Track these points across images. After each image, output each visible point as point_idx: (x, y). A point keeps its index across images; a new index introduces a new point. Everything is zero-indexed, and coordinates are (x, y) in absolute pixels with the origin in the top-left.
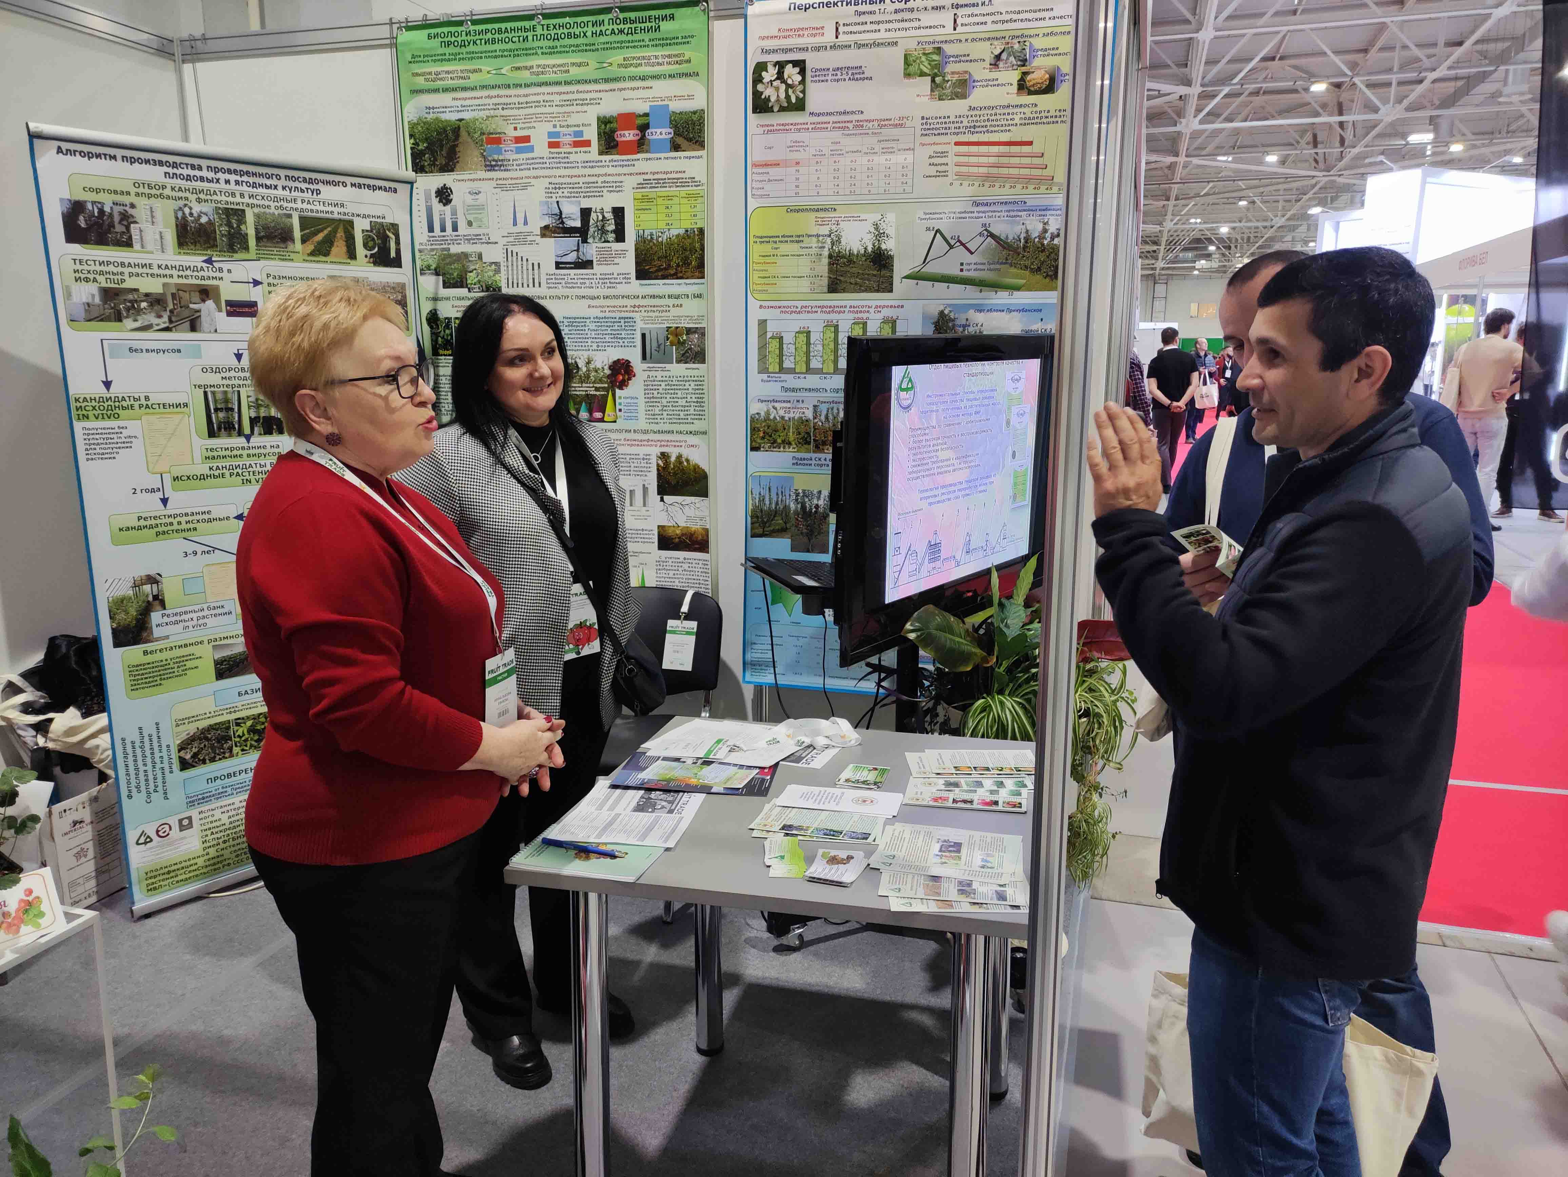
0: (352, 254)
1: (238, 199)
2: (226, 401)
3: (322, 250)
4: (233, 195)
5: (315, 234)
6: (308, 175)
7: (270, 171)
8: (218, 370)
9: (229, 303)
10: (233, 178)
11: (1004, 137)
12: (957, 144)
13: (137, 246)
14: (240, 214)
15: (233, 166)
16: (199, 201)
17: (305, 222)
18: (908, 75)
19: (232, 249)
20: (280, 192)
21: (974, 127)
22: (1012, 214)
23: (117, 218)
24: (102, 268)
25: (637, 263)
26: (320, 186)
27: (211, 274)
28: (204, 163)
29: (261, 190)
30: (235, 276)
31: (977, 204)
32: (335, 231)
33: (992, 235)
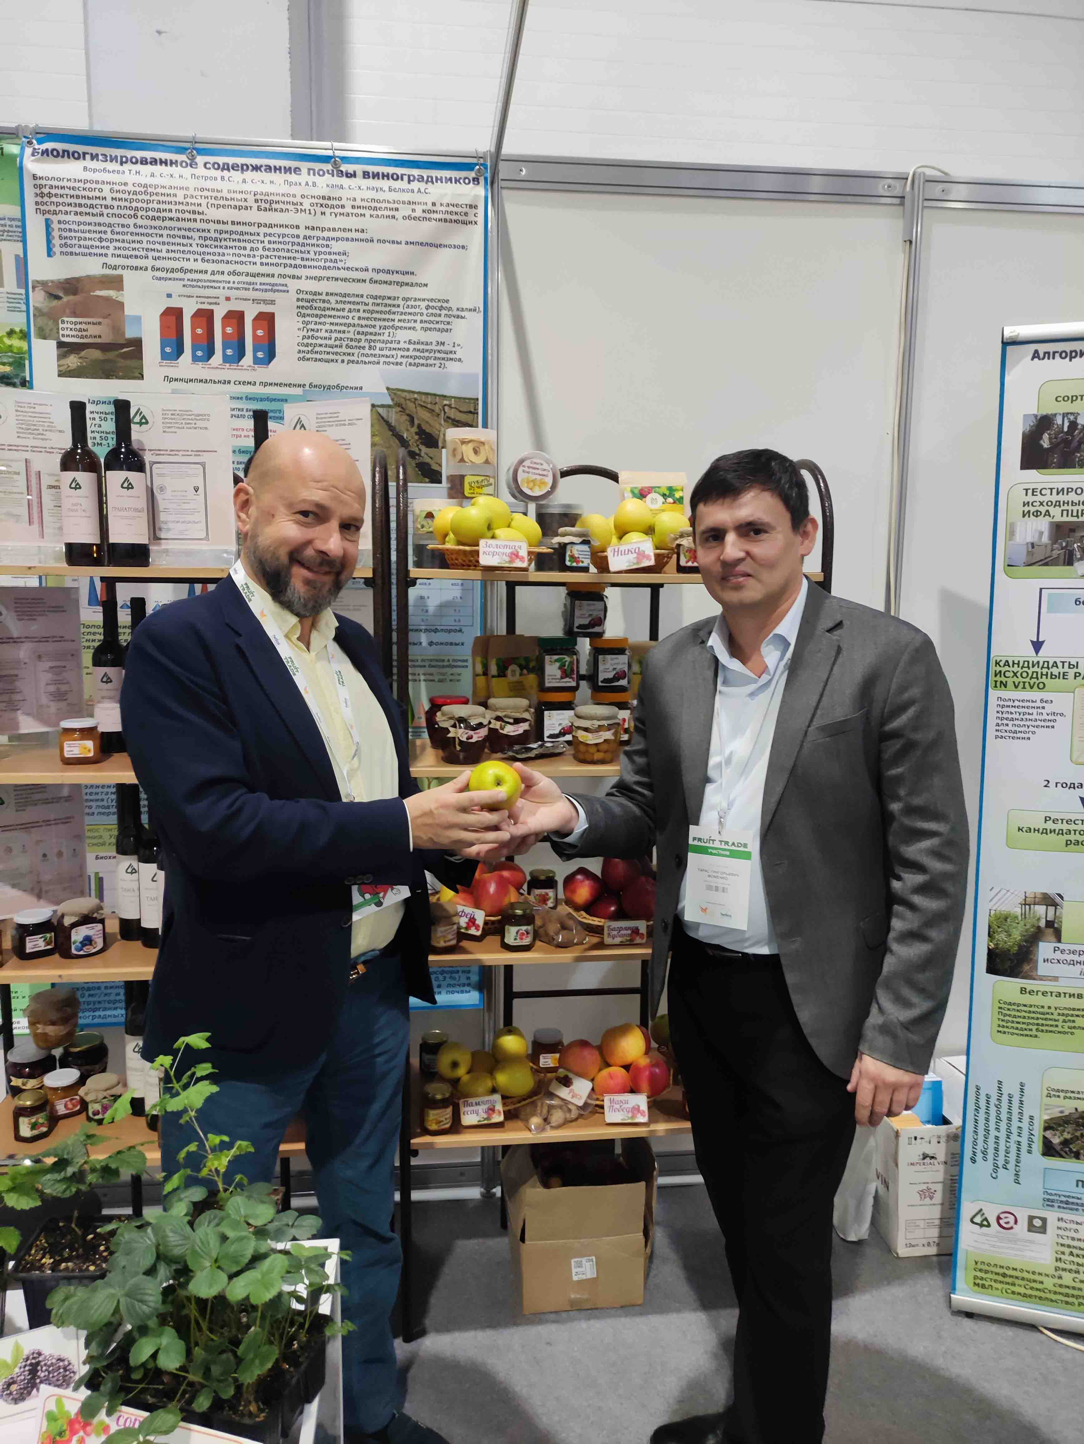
24: (1061, 498)
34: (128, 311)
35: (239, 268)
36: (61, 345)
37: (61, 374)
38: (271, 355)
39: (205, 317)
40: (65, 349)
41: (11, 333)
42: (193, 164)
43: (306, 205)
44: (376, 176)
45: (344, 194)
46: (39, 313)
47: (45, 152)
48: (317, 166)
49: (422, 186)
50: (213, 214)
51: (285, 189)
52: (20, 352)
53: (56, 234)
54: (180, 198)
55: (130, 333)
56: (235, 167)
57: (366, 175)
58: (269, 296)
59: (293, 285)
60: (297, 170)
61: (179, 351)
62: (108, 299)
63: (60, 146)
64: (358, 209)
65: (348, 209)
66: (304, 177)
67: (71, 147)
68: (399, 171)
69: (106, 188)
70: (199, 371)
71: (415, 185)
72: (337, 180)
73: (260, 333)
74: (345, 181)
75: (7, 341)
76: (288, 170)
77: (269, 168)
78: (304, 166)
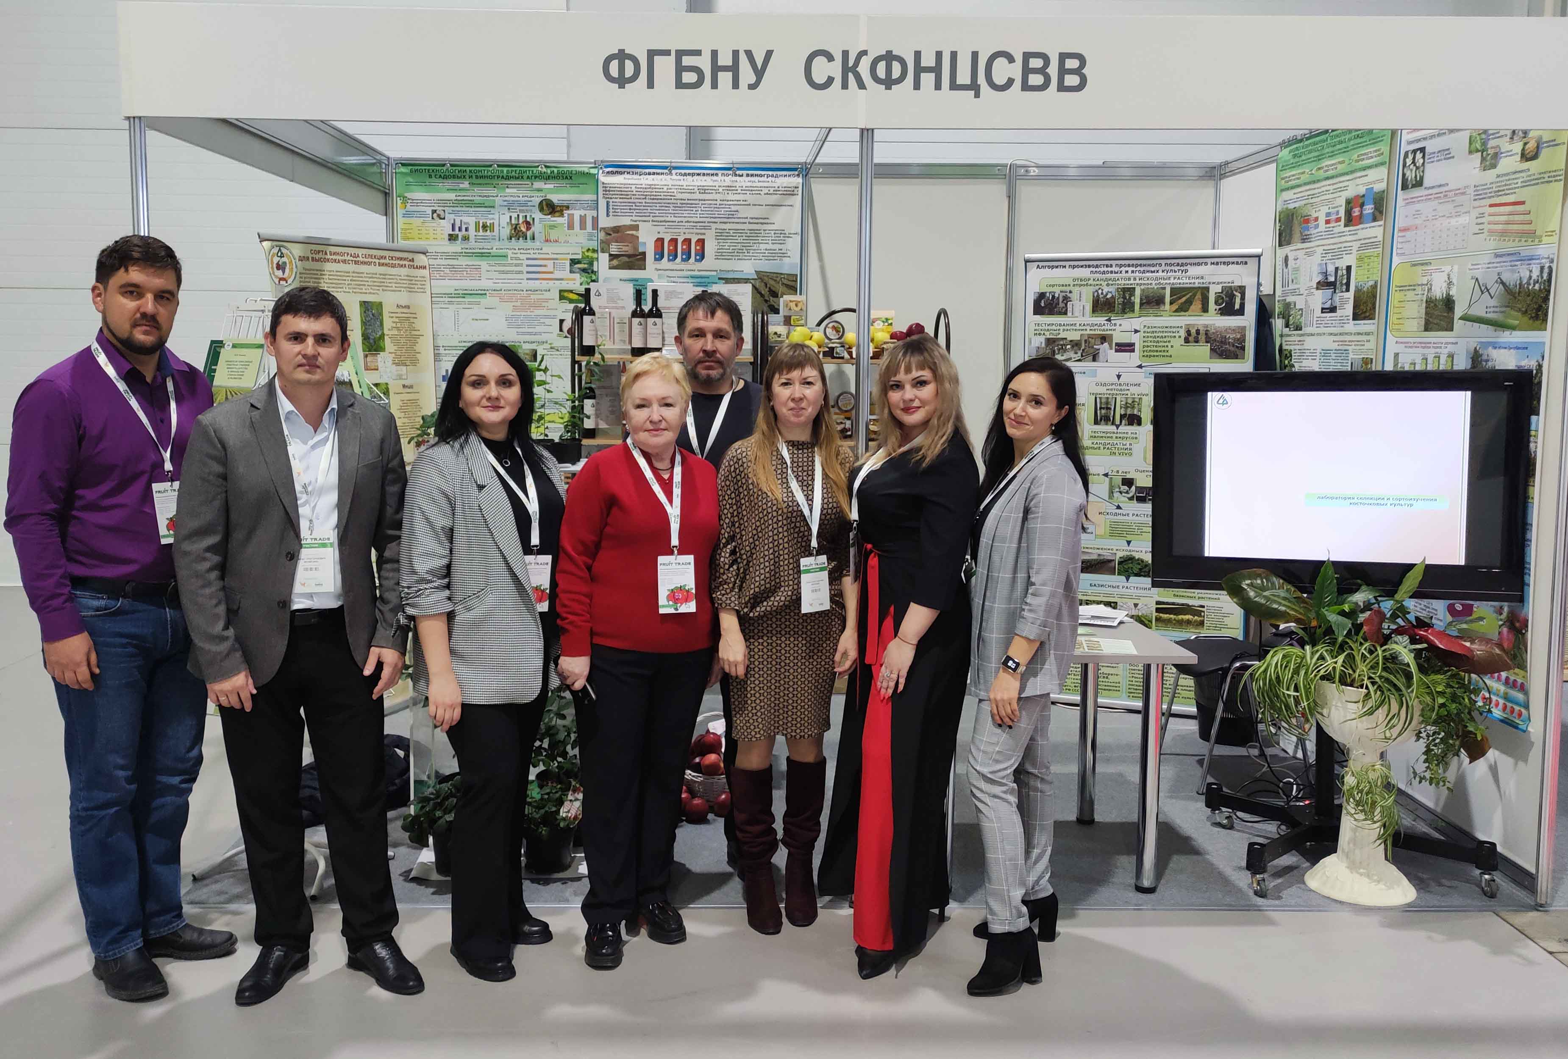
0: (1205, 309)
1: (1132, 281)
2: (1107, 403)
3: (1183, 308)
4: (1129, 279)
5: (1180, 298)
6: (1180, 261)
7: (1155, 262)
8: (1105, 384)
9: (1117, 344)
10: (1130, 269)
11: (1512, 199)
12: (1491, 206)
13: (1069, 314)
14: (1132, 291)
15: (1131, 262)
16: (1108, 285)
17: (1174, 291)
18: (1470, 152)
19: (1124, 312)
20: (1160, 274)
21: (1499, 191)
22: (1513, 263)
23: (1061, 300)
24: (1049, 328)
25: (1354, 307)
26: (1189, 267)
27: (1109, 327)
28: (1114, 263)
29: (1148, 274)
30: (1123, 328)
31: (1497, 256)
32: (1194, 295)
33: (1503, 283)
34: (640, 240)
35: (690, 219)
36: (610, 255)
37: (610, 268)
38: (703, 257)
39: (674, 241)
40: (612, 257)
41: (588, 250)
42: (671, 174)
43: (721, 190)
44: (752, 175)
45: (737, 184)
46: (602, 242)
47: (608, 172)
48: (726, 172)
49: (773, 179)
50: (679, 196)
51: (711, 184)
52: (592, 258)
53: (611, 207)
54: (665, 190)
55: (641, 250)
56: (689, 174)
57: (748, 175)
58: (703, 231)
59: (714, 226)
60: (717, 175)
61: (662, 257)
62: (632, 235)
63: (615, 170)
64: (745, 191)
65: (739, 191)
66: (720, 178)
67: (619, 170)
68: (763, 173)
69: (633, 187)
70: (671, 265)
71: (770, 179)
72: (735, 178)
73: (698, 248)
74: (738, 178)
75: (586, 254)
76: (712, 175)
77: (704, 174)
78: (719, 172)
